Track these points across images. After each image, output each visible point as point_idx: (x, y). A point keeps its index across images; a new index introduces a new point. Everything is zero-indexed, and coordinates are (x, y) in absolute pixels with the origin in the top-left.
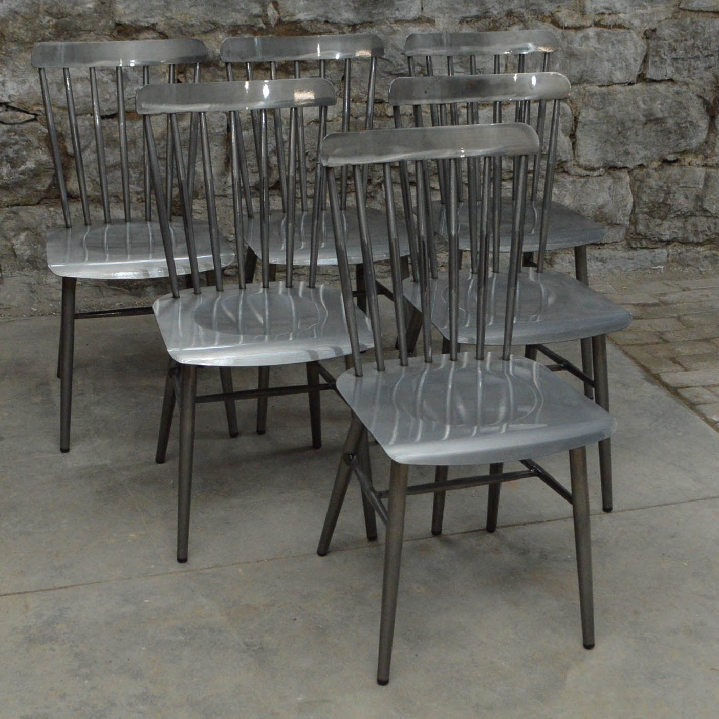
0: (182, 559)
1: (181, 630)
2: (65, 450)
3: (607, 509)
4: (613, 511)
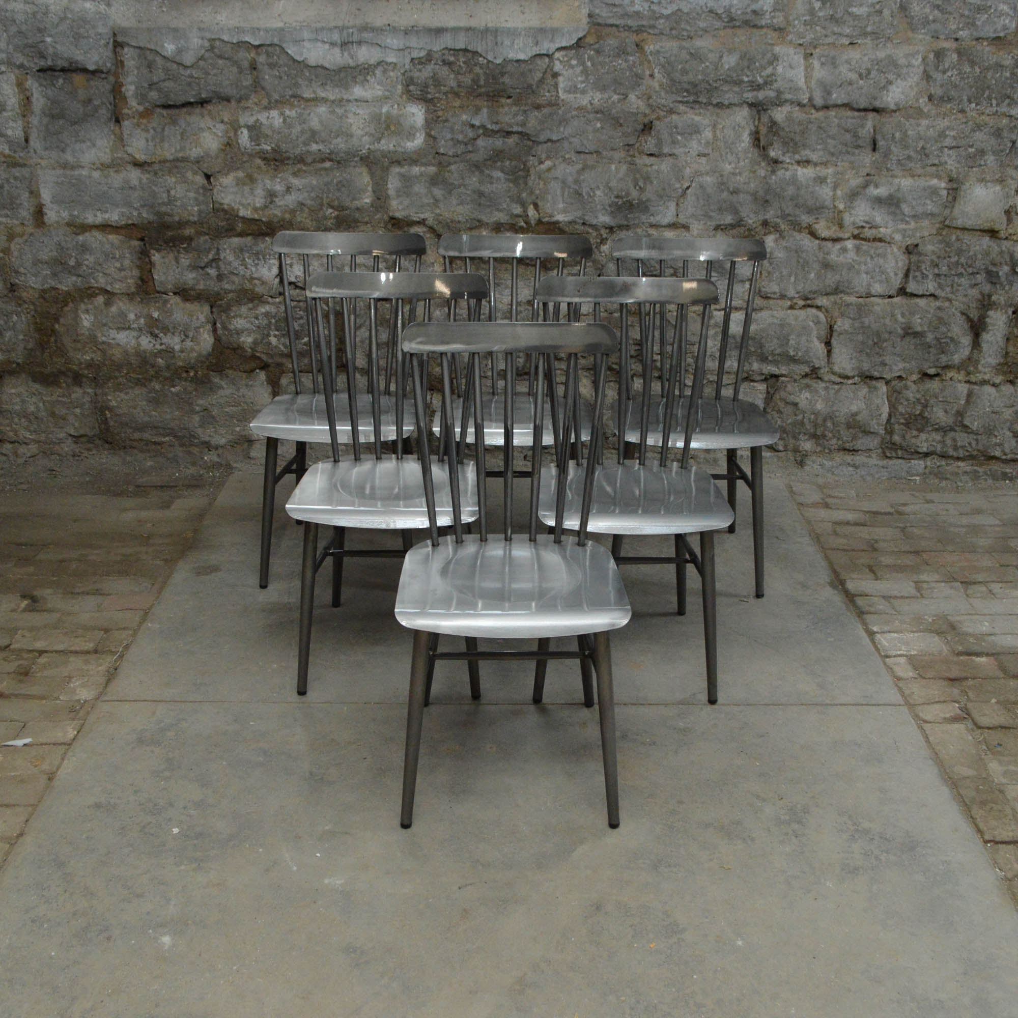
0: (302, 692)
1: (265, 752)
2: (263, 586)
3: (712, 701)
4: (718, 703)
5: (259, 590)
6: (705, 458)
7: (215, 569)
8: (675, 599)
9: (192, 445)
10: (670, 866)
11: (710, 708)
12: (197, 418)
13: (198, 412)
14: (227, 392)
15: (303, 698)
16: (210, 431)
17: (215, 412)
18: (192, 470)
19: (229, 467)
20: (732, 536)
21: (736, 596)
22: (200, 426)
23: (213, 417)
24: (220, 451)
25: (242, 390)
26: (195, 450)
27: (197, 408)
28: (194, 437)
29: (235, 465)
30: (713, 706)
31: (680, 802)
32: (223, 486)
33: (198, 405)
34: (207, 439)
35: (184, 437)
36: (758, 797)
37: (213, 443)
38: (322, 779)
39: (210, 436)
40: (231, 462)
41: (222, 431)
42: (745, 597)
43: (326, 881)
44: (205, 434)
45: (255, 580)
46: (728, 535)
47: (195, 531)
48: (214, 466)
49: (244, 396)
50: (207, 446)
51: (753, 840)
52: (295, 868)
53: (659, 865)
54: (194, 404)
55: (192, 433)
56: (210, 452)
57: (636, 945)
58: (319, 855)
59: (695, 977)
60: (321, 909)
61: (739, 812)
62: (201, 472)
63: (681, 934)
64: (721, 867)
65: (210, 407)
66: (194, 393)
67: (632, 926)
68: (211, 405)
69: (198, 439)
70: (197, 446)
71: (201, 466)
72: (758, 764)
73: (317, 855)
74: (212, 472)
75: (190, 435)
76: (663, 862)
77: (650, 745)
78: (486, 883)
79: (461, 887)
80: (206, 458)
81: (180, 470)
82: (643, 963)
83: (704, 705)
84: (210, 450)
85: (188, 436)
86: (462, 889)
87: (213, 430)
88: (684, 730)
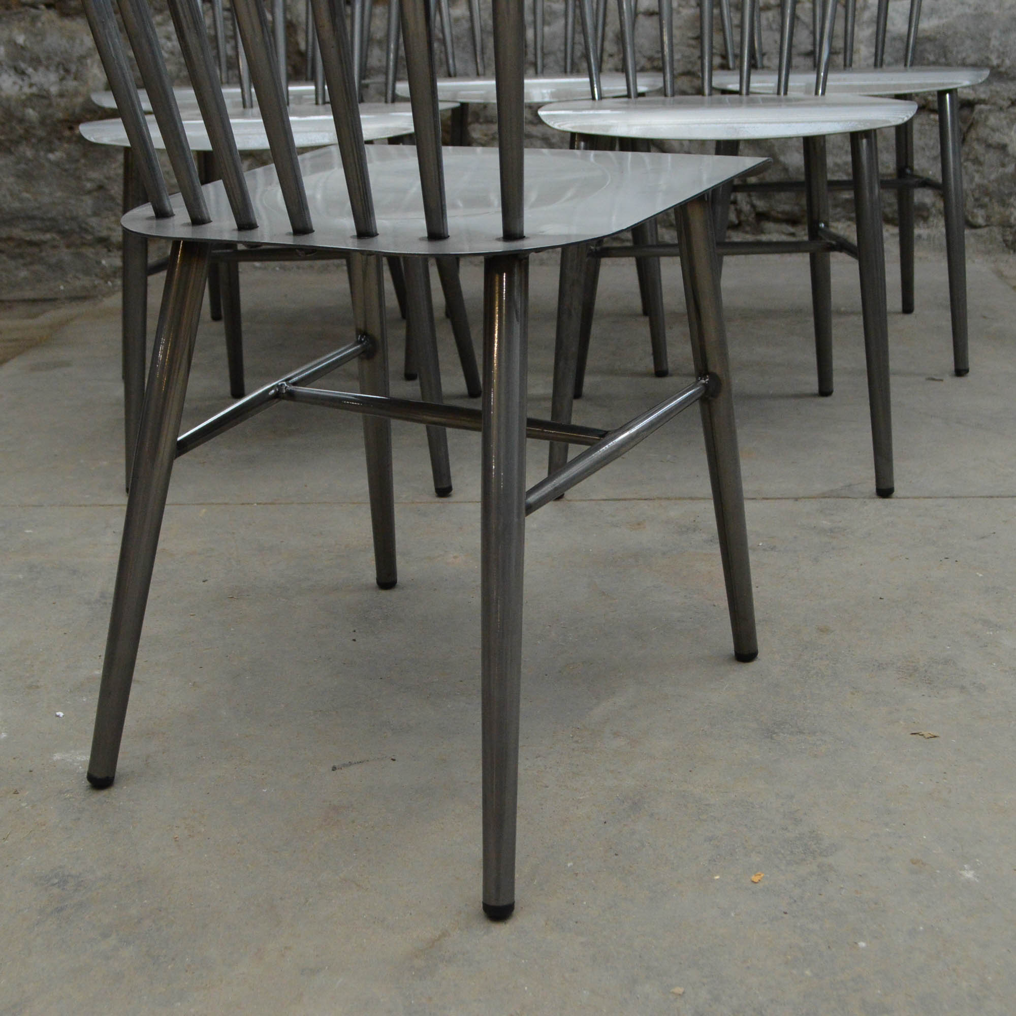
3: (885, 492)
4: (895, 494)
10: (801, 732)
11: (881, 502)
12: (88, 202)
13: (89, 192)
16: (110, 220)
17: (114, 190)
18: (84, 281)
21: (920, 374)
22: (96, 214)
23: (112, 198)
26: (89, 252)
27: (88, 185)
28: (87, 231)
30: (887, 501)
31: (824, 630)
33: (89, 180)
34: (104, 233)
35: (72, 231)
36: (986, 623)
37: (113, 240)
42: (935, 375)
43: (57, 757)
44: (103, 226)
46: (901, 316)
47: (55, 332)
48: (116, 272)
50: (107, 244)
51: (982, 689)
52: (4, 736)
53: (776, 731)
54: (83, 177)
55: (83, 225)
56: (110, 254)
57: (717, 877)
58: (61, 714)
59: (862, 944)
60: (23, 805)
61: (949, 646)
62: (96, 282)
63: (826, 856)
64: (915, 734)
65: (106, 181)
66: (83, 161)
67: (711, 840)
68: (108, 178)
69: (92, 234)
70: (90, 245)
71: (96, 275)
72: (981, 575)
73: (58, 714)
74: (112, 282)
75: (80, 227)
76: (787, 726)
77: (765, 550)
78: (394, 760)
79: (337, 767)
80: (104, 262)
81: (67, 282)
82: (733, 914)
83: (870, 498)
84: (109, 251)
85: (77, 230)
86: (338, 771)
87: (113, 219)
88: (831, 531)
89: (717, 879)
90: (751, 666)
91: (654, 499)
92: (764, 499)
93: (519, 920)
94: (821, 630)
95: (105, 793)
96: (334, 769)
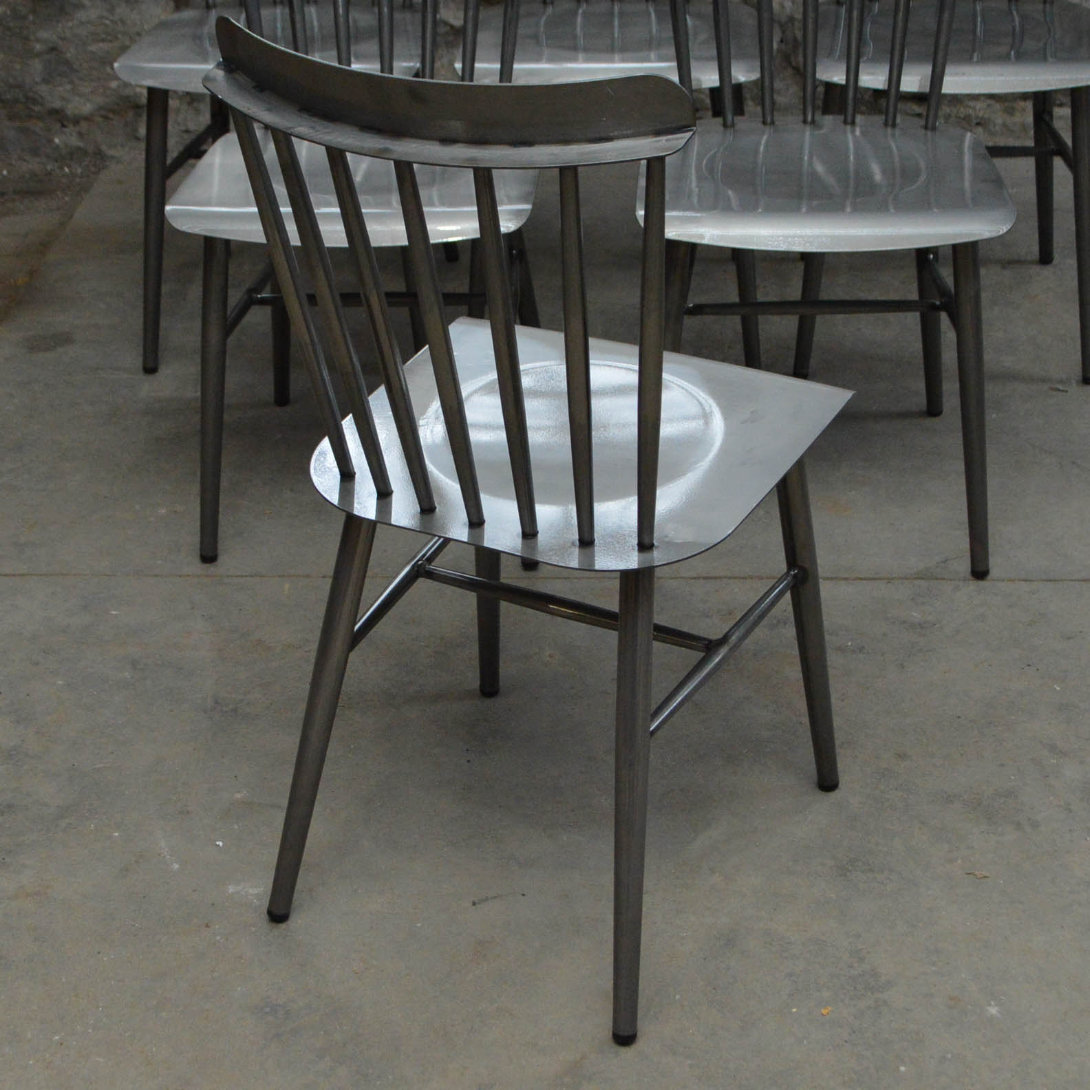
0: (209, 556)
1: (134, 664)
2: (150, 369)
3: (979, 573)
4: (989, 577)
5: (141, 376)
6: (1004, 125)
7: (63, 339)
8: (921, 386)
9: (30, 117)
10: (871, 870)
11: (974, 585)
12: (37, 66)
13: (39, 55)
14: (93, 14)
15: (211, 569)
16: (64, 88)
17: (70, 53)
18: (33, 165)
19: (99, 154)
20: (1047, 271)
21: (1044, 380)
22: (46, 81)
23: (67, 63)
24: (84, 126)
25: (118, 11)
26: (37, 126)
27: (38, 47)
28: (35, 102)
29: (111, 152)
30: (981, 583)
31: (902, 756)
32: (87, 191)
33: (38, 40)
34: (57, 104)
35: (16, 101)
36: (1053, 749)
37: (69, 112)
38: (235, 710)
39: (63, 99)
40: (104, 148)
41: (85, 88)
42: (1061, 382)
43: (231, 889)
44: (55, 95)
45: (133, 358)
46: (1036, 269)
47: (32, 273)
48: (74, 154)
49: (123, 22)
50: (60, 118)
51: (1035, 825)
52: (176, 866)
53: (850, 868)
54: (32, 38)
55: (31, 94)
56: (65, 130)
57: (795, 1010)
58: (220, 844)
59: (902, 1069)
60: (218, 938)
61: (1014, 776)
62: (49, 168)
63: (882, 992)
64: (969, 874)
65: (61, 43)
66: (31, 17)
67: (791, 976)
68: (63, 39)
69: (42, 105)
70: (40, 118)
71: (48, 157)
72: (1058, 688)
73: (217, 843)
74: (69, 167)
75: (27, 98)
76: (860, 863)
77: (854, 652)
78: (524, 895)
79: (476, 902)
80: (57, 141)
81: (11, 165)
82: (805, 1042)
83: (964, 580)
84: (64, 126)
85: (23, 100)
86: (478, 906)
87: (68, 87)
88: (921, 626)
89: (795, 1012)
90: (833, 796)
91: (746, 578)
92: (857, 579)
93: (640, 1044)
94: (899, 756)
95: (283, 926)
96: (474, 904)
